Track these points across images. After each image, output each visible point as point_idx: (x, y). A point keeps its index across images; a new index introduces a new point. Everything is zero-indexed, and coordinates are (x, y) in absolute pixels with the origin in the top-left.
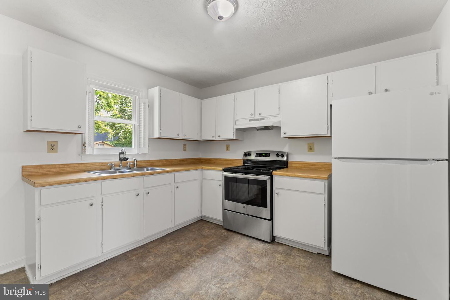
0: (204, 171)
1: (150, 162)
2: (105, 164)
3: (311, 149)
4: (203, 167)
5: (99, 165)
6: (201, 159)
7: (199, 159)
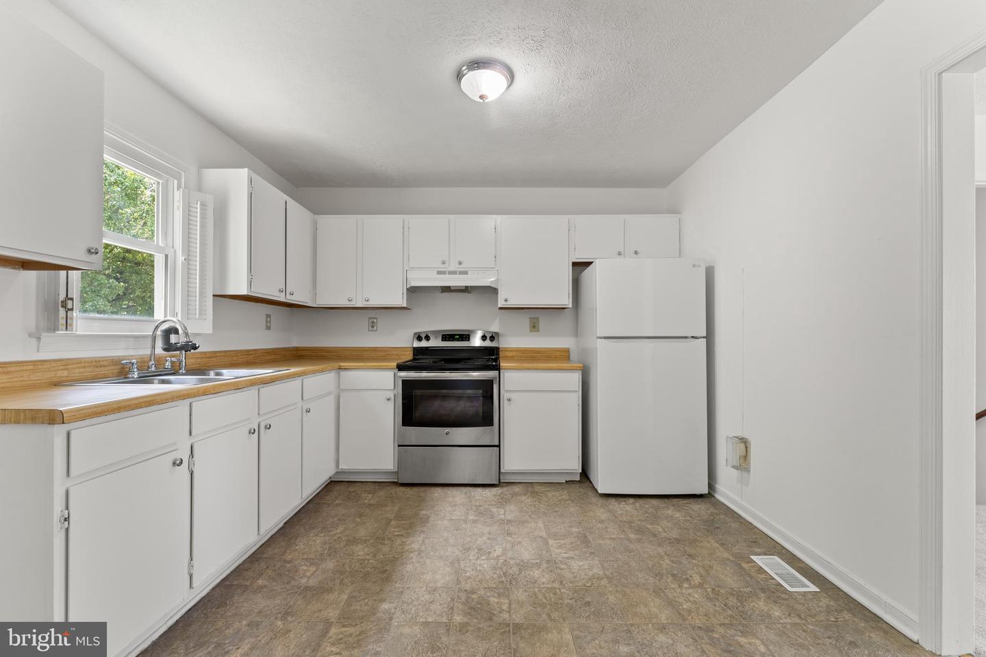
0: (343, 373)
1: (206, 357)
2: (106, 363)
3: (534, 327)
4: (342, 364)
5: (90, 367)
6: (297, 349)
7: (294, 351)
